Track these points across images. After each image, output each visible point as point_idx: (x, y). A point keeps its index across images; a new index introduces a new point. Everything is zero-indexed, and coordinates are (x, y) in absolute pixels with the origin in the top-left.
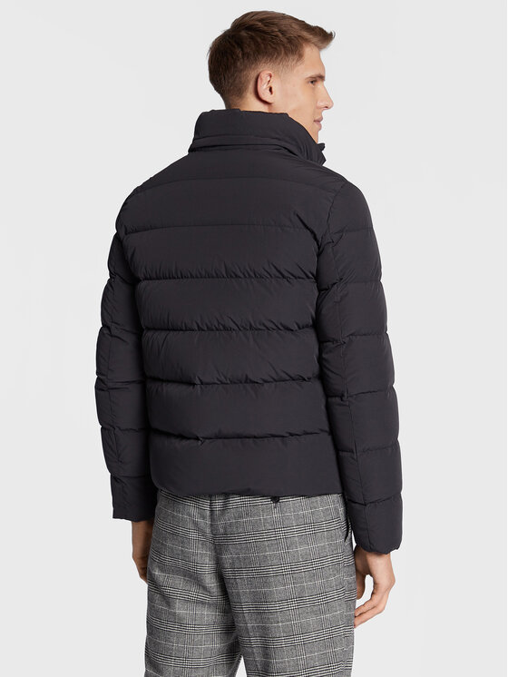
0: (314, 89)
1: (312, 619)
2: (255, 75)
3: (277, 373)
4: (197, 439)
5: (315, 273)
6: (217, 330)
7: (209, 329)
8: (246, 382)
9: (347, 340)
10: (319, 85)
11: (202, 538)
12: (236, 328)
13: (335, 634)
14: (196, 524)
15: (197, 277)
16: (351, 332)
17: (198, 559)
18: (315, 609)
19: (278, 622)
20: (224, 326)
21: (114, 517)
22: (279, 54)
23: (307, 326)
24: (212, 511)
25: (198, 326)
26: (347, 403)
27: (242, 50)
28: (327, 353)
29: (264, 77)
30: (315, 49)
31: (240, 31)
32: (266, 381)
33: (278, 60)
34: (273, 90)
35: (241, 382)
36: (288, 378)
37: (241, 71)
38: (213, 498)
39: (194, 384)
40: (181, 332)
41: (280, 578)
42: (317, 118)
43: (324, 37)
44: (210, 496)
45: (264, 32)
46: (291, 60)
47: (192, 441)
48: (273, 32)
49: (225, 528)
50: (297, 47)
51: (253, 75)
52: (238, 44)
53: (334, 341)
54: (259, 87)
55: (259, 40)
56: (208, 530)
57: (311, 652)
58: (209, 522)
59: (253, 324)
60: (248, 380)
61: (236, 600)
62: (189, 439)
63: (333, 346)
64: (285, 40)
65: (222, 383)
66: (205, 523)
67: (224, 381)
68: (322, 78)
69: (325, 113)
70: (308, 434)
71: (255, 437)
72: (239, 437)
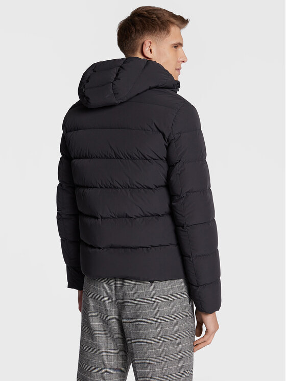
0: (176, 51)
1: (172, 348)
2: (142, 42)
3: (143, 212)
4: (100, 248)
5: (166, 157)
6: (110, 188)
7: (106, 187)
8: (126, 217)
9: (185, 195)
10: (179, 49)
11: (110, 301)
12: (120, 187)
13: (184, 356)
14: (107, 293)
15: (100, 158)
16: (187, 191)
17: (108, 313)
18: (173, 342)
19: (152, 349)
20: (114, 186)
21: (68, 287)
22: (156, 31)
23: (162, 186)
24: (115, 287)
25: (100, 186)
26: (186, 230)
27: (135, 28)
28: (175, 202)
29: (147, 44)
30: (177, 29)
31: (134, 17)
32: (137, 217)
33: (155, 34)
34: (152, 51)
35: (123, 217)
36: (150, 215)
37: (134, 40)
38: (117, 279)
39: (98, 218)
40: (91, 189)
41: (154, 325)
42: (177, 68)
43: (183, 22)
44: (115, 278)
45: (148, 17)
46: (163, 33)
47: (97, 249)
48: (153, 17)
49: (123, 296)
50: (166, 26)
51: (141, 42)
52: (133, 24)
53: (177, 196)
54: (144, 49)
55: (144, 22)
56: (114, 297)
57: (171, 366)
58: (114, 293)
59: (130, 185)
60: (127, 216)
61: (128, 336)
62: (95, 248)
63: (177, 198)
64: (159, 23)
65: (113, 218)
66: (112, 293)
67: (114, 216)
68: (181, 45)
69: (183, 65)
70: (162, 246)
71: (131, 248)
72: (123, 247)
